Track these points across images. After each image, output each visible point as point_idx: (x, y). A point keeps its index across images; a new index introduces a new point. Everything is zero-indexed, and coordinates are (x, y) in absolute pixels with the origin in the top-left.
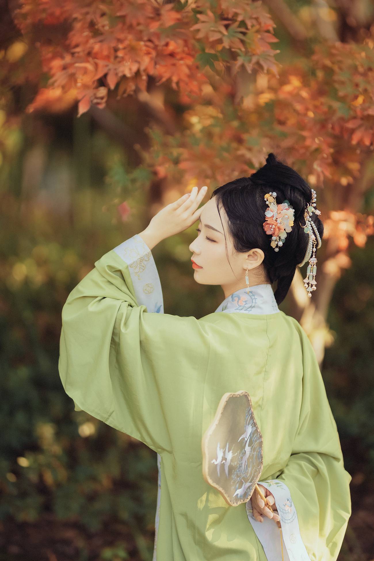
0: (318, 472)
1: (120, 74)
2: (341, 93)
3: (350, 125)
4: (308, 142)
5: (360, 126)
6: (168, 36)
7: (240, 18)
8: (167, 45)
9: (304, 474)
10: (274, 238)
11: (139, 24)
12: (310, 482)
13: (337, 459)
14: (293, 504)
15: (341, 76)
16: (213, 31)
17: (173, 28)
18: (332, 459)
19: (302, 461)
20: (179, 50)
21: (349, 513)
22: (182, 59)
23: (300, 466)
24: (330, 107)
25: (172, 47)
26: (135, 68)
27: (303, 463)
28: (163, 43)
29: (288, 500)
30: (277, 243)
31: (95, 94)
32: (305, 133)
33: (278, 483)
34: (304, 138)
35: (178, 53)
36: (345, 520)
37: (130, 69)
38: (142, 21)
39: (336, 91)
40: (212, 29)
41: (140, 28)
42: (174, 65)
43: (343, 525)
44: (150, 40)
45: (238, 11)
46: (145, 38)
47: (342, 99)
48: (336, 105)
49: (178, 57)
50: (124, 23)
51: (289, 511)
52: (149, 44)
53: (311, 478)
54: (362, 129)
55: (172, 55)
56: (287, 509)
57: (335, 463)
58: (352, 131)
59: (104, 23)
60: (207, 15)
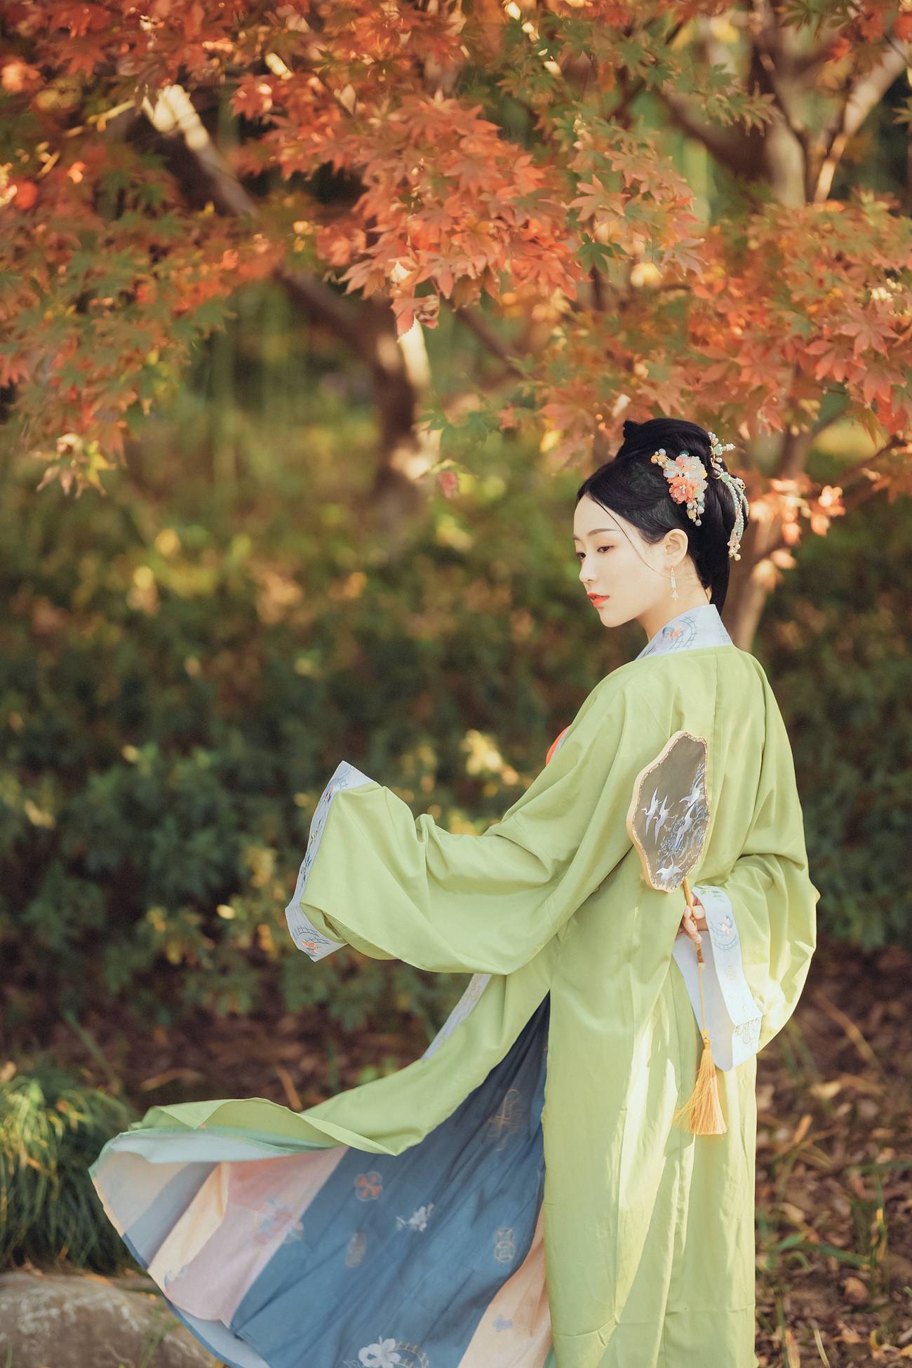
0: (773, 880)
1: (459, 275)
2: (796, 298)
3: (812, 351)
4: (744, 377)
5: (827, 352)
6: (527, 211)
7: (643, 189)
8: (526, 225)
9: (754, 884)
10: (689, 506)
11: (480, 191)
12: (761, 896)
13: (798, 865)
14: (734, 925)
15: (796, 267)
16: (603, 209)
17: (534, 197)
18: (792, 866)
19: (754, 866)
20: (546, 234)
21: (812, 946)
22: (550, 248)
23: (751, 874)
24: (780, 319)
25: (534, 229)
26: (481, 265)
27: (756, 870)
28: (521, 222)
29: (727, 917)
30: (695, 510)
31: (421, 307)
32: (740, 360)
33: (717, 892)
34: (739, 370)
35: (544, 239)
36: (808, 956)
37: (474, 267)
38: (485, 185)
39: (788, 293)
40: (601, 206)
41: (484, 197)
42: (539, 257)
43: (804, 962)
44: (500, 218)
45: (640, 177)
46: (494, 215)
47: (799, 307)
48: (789, 316)
49: (545, 245)
50: (457, 188)
51: (728, 933)
52: (500, 223)
53: (762, 890)
54: (831, 356)
55: (534, 241)
56: (724, 929)
57: (797, 872)
58: (817, 359)
59: (425, 188)
60: (591, 183)
